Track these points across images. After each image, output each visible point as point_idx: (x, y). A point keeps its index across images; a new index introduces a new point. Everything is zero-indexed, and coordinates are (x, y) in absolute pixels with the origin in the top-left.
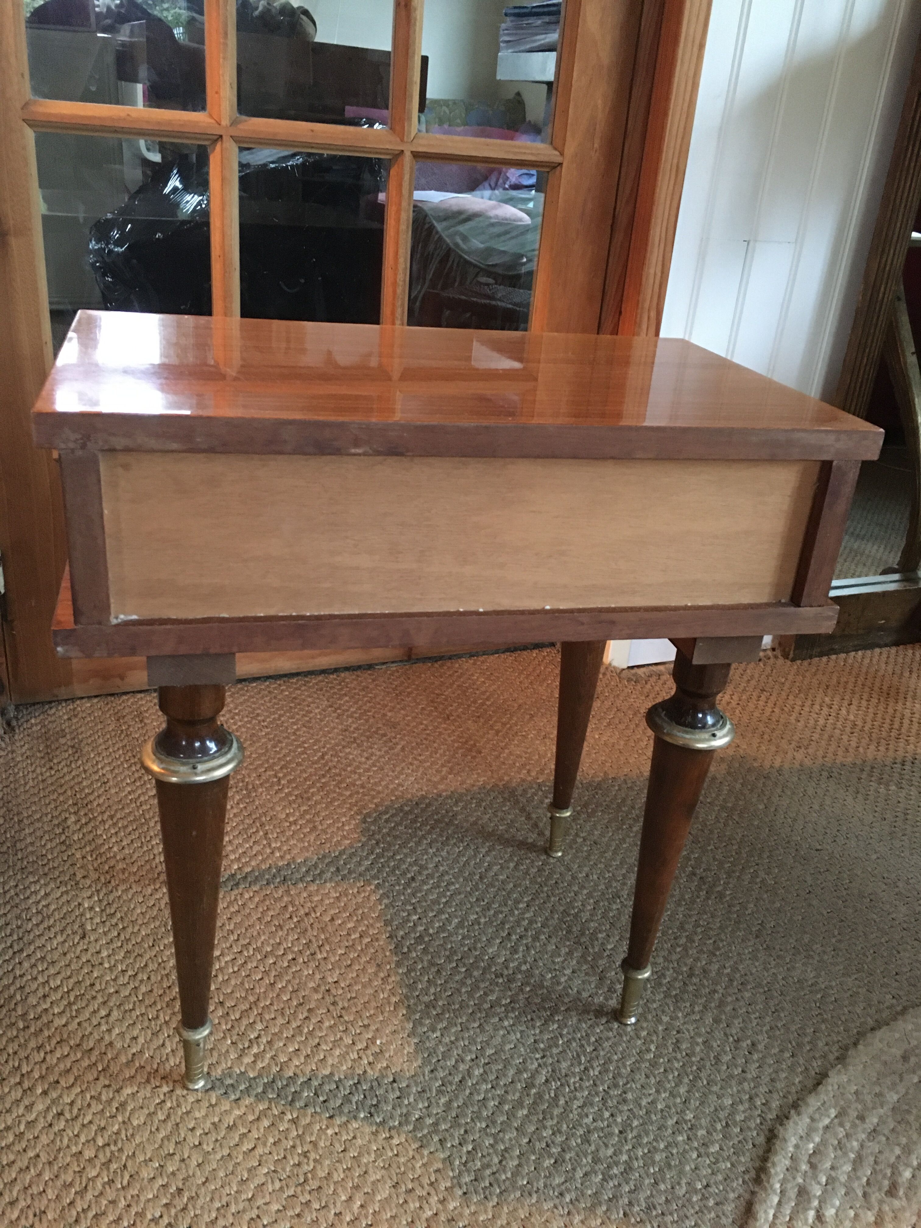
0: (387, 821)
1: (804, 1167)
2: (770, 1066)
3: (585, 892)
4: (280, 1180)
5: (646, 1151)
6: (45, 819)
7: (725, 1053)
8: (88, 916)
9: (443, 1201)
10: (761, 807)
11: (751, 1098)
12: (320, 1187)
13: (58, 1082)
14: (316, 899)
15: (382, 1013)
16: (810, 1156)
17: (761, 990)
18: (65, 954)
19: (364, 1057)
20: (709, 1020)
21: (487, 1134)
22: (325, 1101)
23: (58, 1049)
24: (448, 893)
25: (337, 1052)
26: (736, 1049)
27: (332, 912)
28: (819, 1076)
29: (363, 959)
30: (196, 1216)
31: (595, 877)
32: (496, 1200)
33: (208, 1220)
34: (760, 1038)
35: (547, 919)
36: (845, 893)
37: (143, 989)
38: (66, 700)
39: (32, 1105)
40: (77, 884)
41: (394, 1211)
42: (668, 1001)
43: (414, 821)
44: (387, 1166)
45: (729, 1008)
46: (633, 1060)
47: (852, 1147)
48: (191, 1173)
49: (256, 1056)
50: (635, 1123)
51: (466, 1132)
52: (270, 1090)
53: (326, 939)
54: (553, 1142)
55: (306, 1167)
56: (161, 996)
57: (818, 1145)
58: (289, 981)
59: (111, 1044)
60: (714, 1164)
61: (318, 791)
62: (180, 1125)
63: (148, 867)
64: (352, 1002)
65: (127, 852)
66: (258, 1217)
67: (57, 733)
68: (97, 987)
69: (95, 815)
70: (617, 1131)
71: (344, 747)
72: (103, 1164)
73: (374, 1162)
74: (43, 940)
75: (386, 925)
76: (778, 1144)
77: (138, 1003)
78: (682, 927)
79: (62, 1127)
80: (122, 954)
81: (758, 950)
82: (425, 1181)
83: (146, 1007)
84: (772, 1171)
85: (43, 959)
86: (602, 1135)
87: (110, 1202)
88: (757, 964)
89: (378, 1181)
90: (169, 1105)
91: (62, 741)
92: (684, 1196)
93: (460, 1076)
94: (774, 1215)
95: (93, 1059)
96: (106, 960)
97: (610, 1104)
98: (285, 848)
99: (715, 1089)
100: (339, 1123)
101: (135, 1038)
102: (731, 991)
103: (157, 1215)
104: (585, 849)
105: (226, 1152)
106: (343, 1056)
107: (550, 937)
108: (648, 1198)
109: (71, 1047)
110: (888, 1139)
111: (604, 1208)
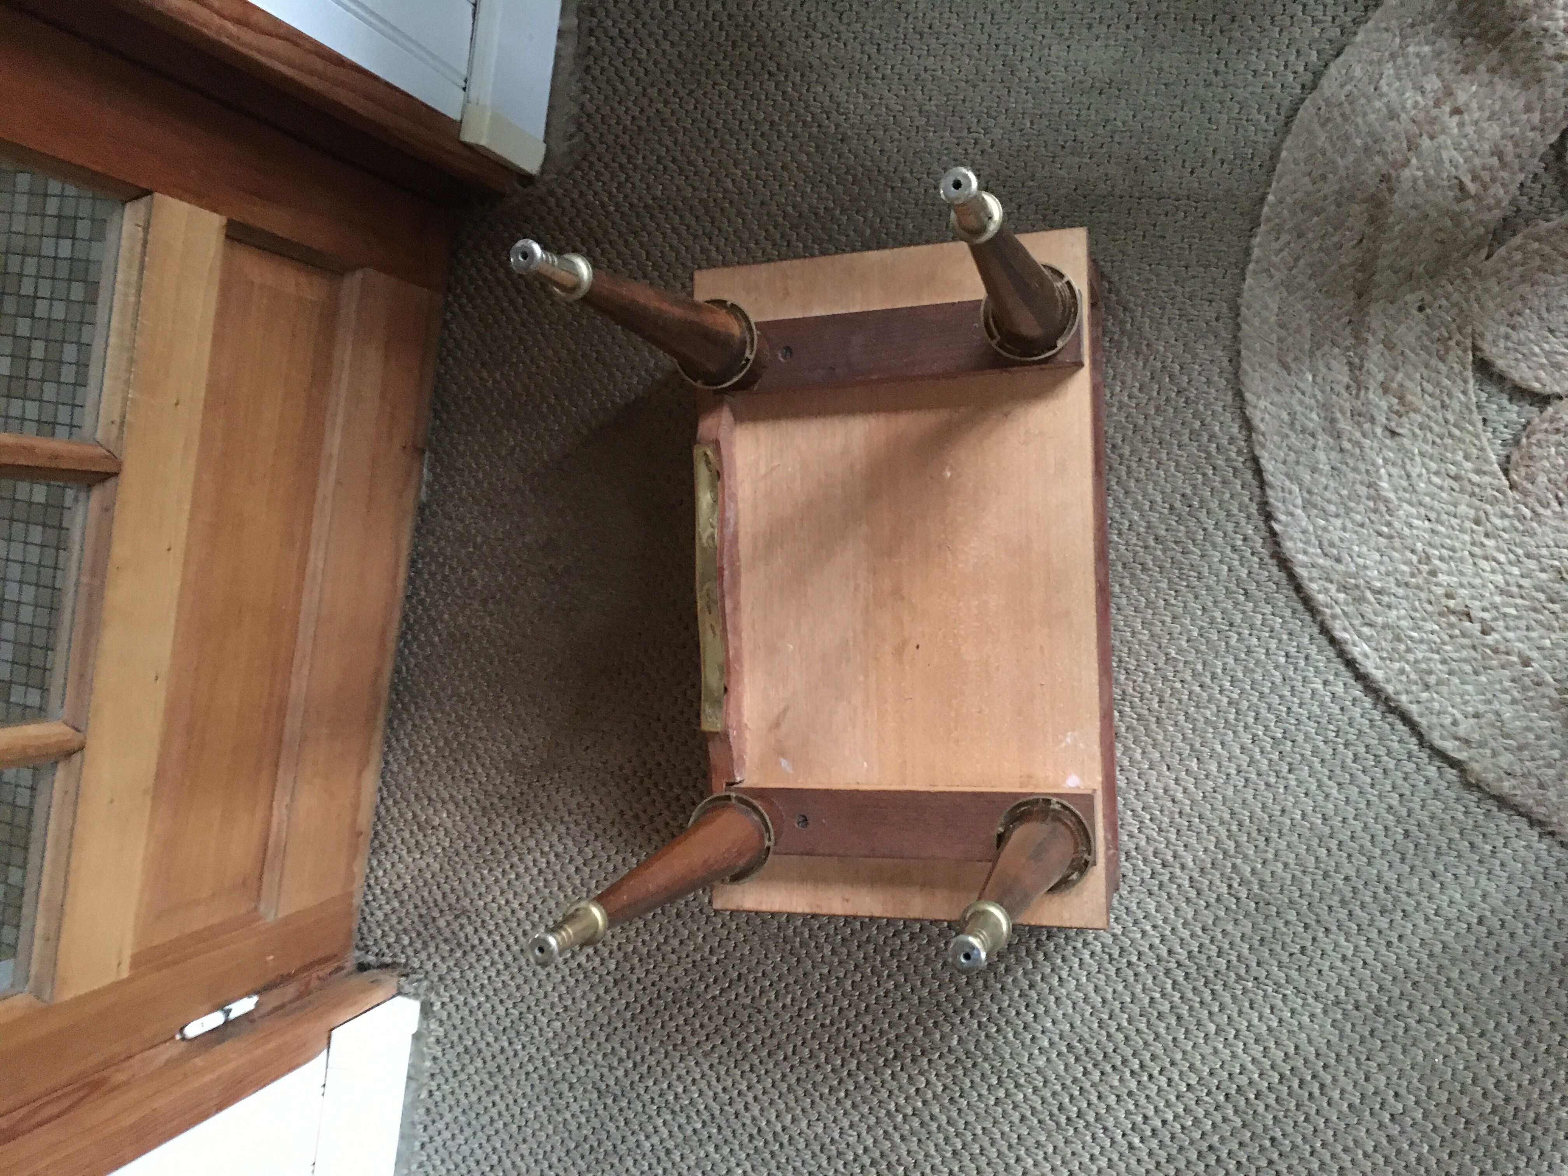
4: (1099, 972)
9: (1183, 867)
11: (1232, 547)
12: (1121, 948)
13: (918, 1088)
20: (1135, 515)
21: (1143, 795)
23: (882, 1076)
26: (1178, 515)
28: (1252, 466)
30: (1097, 1044)
32: (1203, 827)
33: (1105, 1038)
34: (1180, 482)
37: (848, 987)
39: (931, 1114)
41: (1171, 906)
45: (1133, 485)
46: (1139, 620)
48: (1057, 1031)
50: (1199, 667)
54: (1179, 748)
55: (1097, 948)
59: (898, 1036)
60: (1272, 631)
62: (1010, 1020)
66: (1122, 1003)
67: (424, 923)
70: (1198, 689)
72: (1016, 1087)
76: (1294, 565)
77: (862, 998)
79: (965, 1102)
80: (796, 987)
82: (1158, 868)
83: (870, 993)
84: (1314, 593)
86: (1194, 704)
87: (1053, 1096)
89: (1139, 903)
90: (984, 1019)
91: (441, 923)
92: (1284, 680)
94: (1351, 625)
95: (907, 1055)
97: (1170, 675)
99: (1206, 571)
101: (901, 1015)
103: (1082, 1069)
105: (1052, 999)
108: (1269, 708)
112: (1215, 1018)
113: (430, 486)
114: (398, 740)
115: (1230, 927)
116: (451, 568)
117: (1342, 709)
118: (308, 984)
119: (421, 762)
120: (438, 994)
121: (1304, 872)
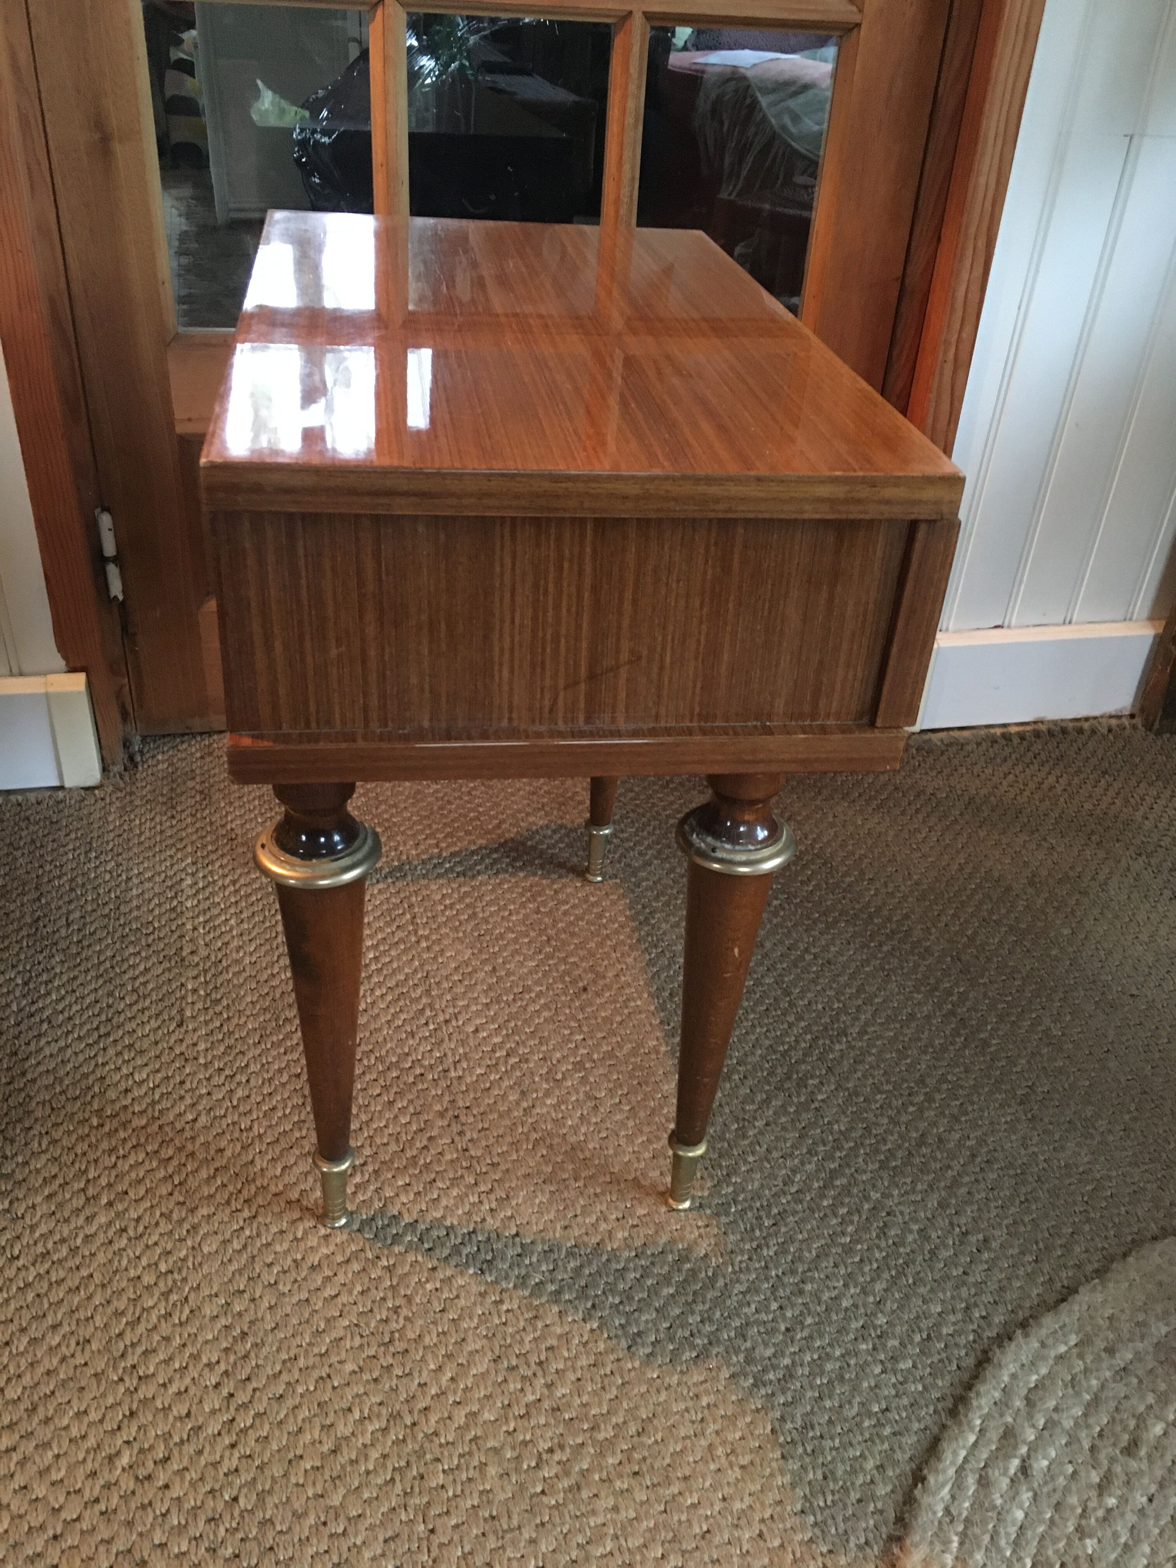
0: (565, 913)
1: (1018, 1403)
2: (1001, 1270)
3: (803, 1024)
4: (362, 1336)
5: (816, 1357)
6: (157, 879)
7: (945, 1246)
8: (190, 1000)
9: (550, 1386)
10: (1066, 931)
11: (967, 1308)
12: (407, 1351)
13: (126, 1193)
14: (461, 1003)
15: (517, 1151)
16: (1030, 1390)
17: (1012, 1172)
18: (156, 1043)
19: (485, 1201)
20: (933, 1202)
21: (618, 1312)
22: (430, 1249)
23: (133, 1153)
24: (626, 1011)
25: (455, 1192)
26: (962, 1243)
27: (478, 1022)
28: (1065, 1291)
29: (506, 1083)
30: (257, 1366)
31: (820, 1006)
32: (614, 1392)
33: (271, 1373)
34: (997, 1233)
35: (746, 1055)
36: (1157, 1056)
37: (240, 1093)
38: (201, 734)
39: (94, 1216)
40: (183, 960)
41: (490, 1389)
42: (885, 1174)
43: (600, 916)
44: (490, 1335)
45: (963, 1190)
46: (823, 1242)
47: (1089, 1387)
48: (260, 1315)
49: (358, 1186)
50: (809, 1321)
51: (594, 1306)
52: (367, 1229)
53: (465, 1054)
54: (699, 1331)
55: (394, 1325)
56: (258, 1103)
57: (1043, 1378)
58: (411, 1101)
59: (192, 1154)
60: (901, 1383)
61: (486, 868)
62: (257, 1259)
63: (268, 947)
64: (483, 1133)
65: (246, 926)
66: (329, 1376)
67: (186, 774)
68: (188, 1086)
69: (216, 878)
70: (783, 1328)
71: (528, 814)
72: (163, 1294)
73: (476, 1328)
74: (133, 1025)
75: (541, 1043)
76: (989, 1371)
77: (231, 1109)
78: (921, 1082)
79: (123, 1246)
80: (222, 1049)
81: (1018, 1120)
82: (534, 1359)
83: (240, 1115)
84: (975, 1403)
85: (131, 1046)
86: (762, 1330)
87: (163, 1338)
88: (1014, 1137)
89: (477, 1351)
90: (247, 1232)
91: (190, 784)
92: (854, 1418)
93: (599, 1237)
94: (965, 1458)
95: (170, 1170)
96: (202, 1055)
97: (781, 1293)
98: (434, 937)
99: (922, 1290)
100: (442, 1277)
101: (221, 1151)
102: (970, 1168)
103: (214, 1360)
104: (815, 969)
105: (304, 1295)
106: (461, 1198)
107: (745, 1077)
108: (807, 1414)
109: (147, 1154)
110: (1140, 1381)
111: (748, 1419)
112: (351, 1498)
115: (492, 1471)
117: (859, 1501)
120: (112, 794)
121: (616, 1537)
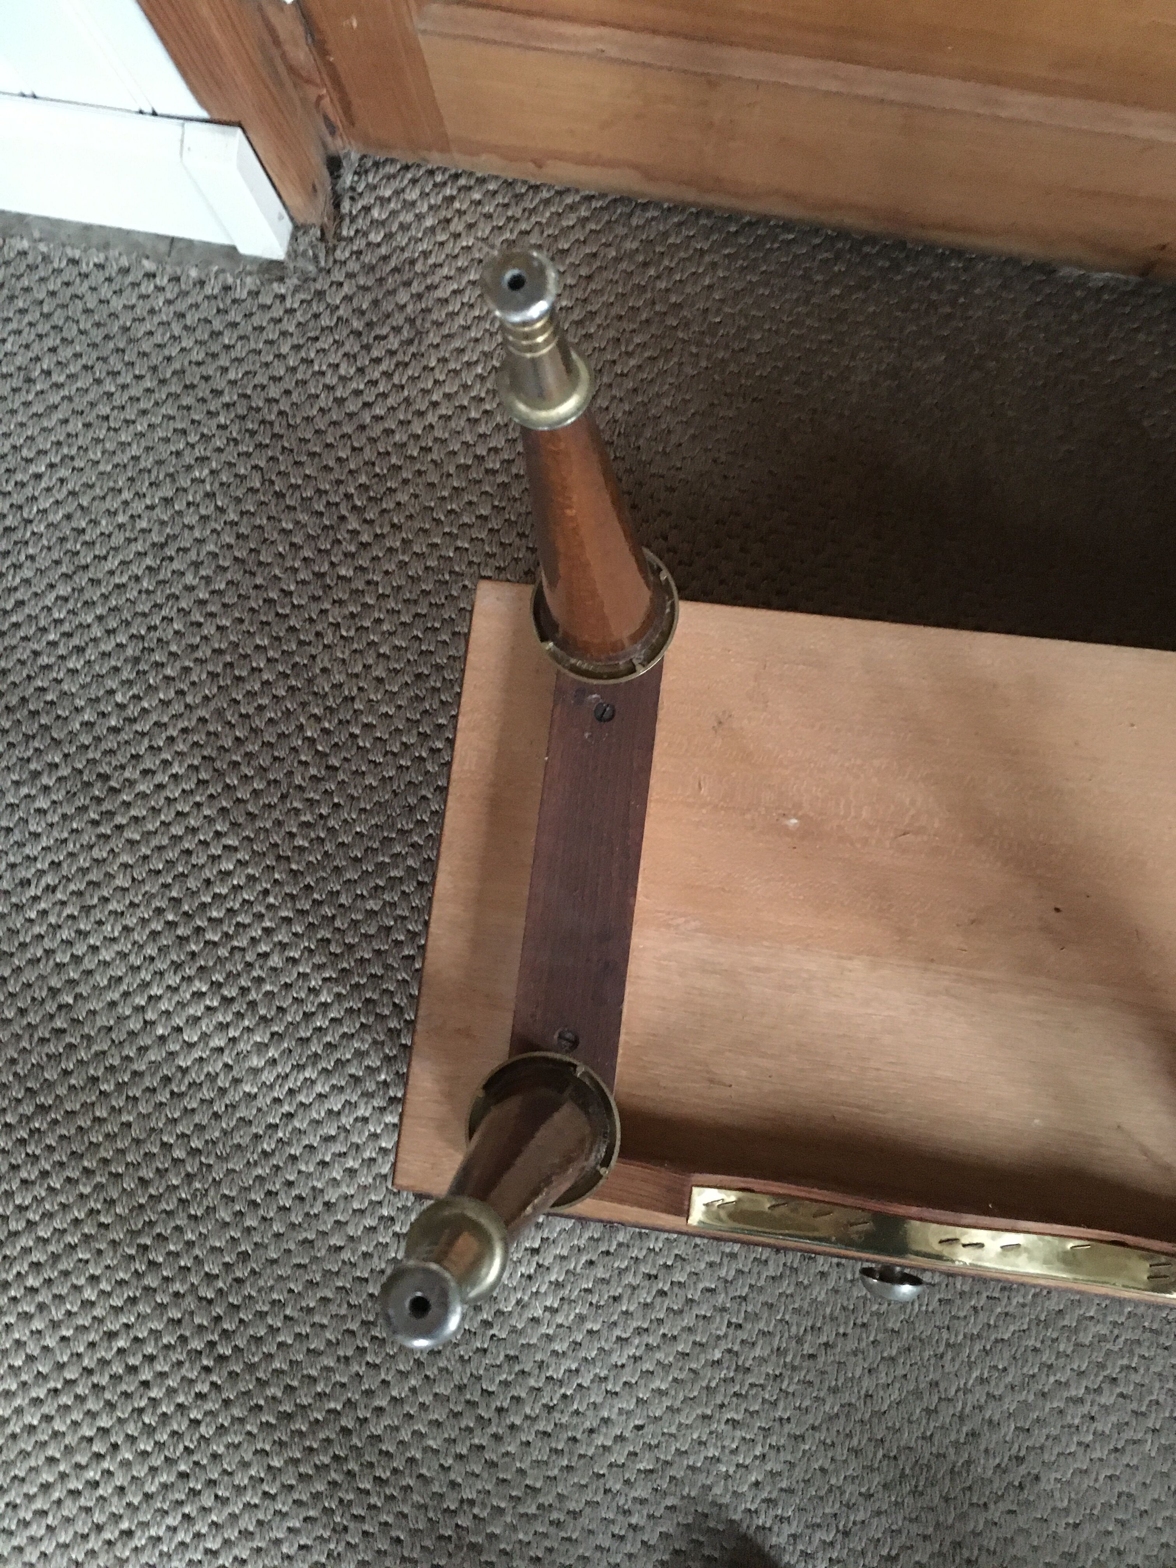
21: (599, 1387)
23: (198, 978)
30: (250, 1297)
32: (556, 1471)
33: (259, 1309)
37: (321, 933)
39: (147, 1048)
40: (312, 680)
41: (444, 1416)
48: (266, 1241)
51: (578, 1369)
79: (164, 1100)
80: (319, 855)
82: (496, 1402)
85: (227, 812)
87: (177, 1227)
90: (281, 1133)
91: (402, 296)
113: (1081, 282)
114: (680, 224)
116: (949, 317)
118: (309, 81)
119: (646, 264)
120: (297, 290)
